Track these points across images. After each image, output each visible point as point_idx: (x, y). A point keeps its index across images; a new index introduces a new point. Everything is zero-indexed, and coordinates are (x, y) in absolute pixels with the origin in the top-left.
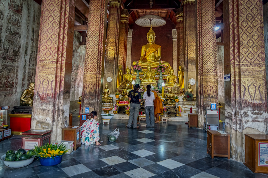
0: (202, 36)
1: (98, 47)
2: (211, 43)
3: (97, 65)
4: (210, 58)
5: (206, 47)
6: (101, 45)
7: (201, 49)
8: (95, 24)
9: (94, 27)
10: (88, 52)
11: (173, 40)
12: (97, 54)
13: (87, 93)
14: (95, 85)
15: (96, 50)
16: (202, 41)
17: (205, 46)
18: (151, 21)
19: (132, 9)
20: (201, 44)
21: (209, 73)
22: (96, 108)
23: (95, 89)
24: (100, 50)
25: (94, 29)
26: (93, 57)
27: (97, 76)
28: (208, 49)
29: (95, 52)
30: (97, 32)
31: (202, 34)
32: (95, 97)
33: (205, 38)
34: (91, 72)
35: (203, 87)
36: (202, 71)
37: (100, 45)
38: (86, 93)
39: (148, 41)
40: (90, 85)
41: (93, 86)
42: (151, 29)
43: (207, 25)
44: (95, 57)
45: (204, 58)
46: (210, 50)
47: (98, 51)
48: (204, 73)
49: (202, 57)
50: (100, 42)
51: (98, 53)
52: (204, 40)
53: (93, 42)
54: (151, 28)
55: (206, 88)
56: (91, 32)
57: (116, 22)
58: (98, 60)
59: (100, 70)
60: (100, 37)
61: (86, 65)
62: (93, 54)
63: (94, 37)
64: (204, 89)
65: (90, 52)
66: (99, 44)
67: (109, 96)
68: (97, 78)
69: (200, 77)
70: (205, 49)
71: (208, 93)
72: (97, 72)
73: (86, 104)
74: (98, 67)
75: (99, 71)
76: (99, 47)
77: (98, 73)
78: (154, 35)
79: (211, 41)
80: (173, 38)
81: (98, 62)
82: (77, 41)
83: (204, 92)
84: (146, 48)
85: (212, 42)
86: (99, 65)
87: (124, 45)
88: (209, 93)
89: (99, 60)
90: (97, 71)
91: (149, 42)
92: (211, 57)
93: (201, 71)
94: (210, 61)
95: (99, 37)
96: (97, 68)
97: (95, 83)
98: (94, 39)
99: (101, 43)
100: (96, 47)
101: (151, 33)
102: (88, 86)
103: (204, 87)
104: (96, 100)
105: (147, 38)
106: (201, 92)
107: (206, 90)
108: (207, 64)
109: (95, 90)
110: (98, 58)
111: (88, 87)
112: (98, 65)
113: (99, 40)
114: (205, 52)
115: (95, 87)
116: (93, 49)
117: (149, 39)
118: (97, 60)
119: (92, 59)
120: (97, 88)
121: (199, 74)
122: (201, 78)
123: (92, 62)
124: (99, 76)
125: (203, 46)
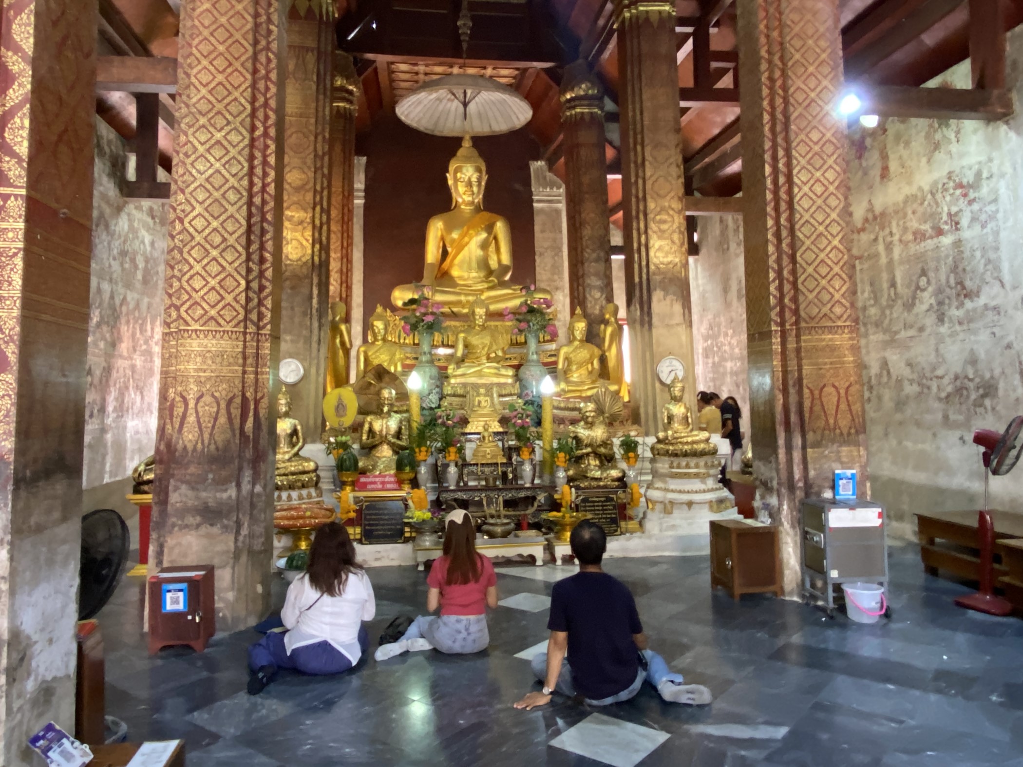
0: (786, 139)
1: (245, 182)
2: (830, 175)
3: (243, 283)
4: (829, 249)
5: (811, 194)
6: (265, 174)
7: (784, 206)
8: (221, 48)
9: (220, 63)
10: (188, 208)
11: (535, 205)
12: (244, 223)
13: (190, 447)
14: (238, 400)
15: (232, 196)
16: (788, 164)
17: (806, 189)
18: (465, 104)
19: (370, 56)
20: (782, 180)
21: (830, 324)
22: (245, 531)
23: (237, 422)
24: (257, 200)
25: (220, 78)
26: (217, 240)
27: (245, 347)
28: (819, 202)
29: (231, 210)
30: (236, 94)
31: (786, 129)
32: (240, 469)
33: (802, 149)
34: (212, 326)
35: (800, 393)
36: (795, 312)
37: (259, 171)
38: (180, 446)
39: (454, 195)
40: (207, 399)
41: (223, 405)
42: (467, 144)
43: (812, 83)
44: (231, 240)
45: (804, 248)
46: (828, 210)
47: (250, 203)
48: (803, 324)
49: (791, 245)
50: (258, 154)
51: (250, 215)
52: (800, 159)
53: (218, 152)
54: (467, 137)
55: (817, 393)
56: (204, 91)
57: (314, 87)
58: (248, 259)
59: (261, 316)
60: (258, 124)
61: (176, 284)
62: (215, 224)
63: (220, 121)
64: (807, 404)
65: (199, 209)
66: (252, 168)
67: (297, 454)
68: (245, 358)
69: (783, 343)
70: (806, 203)
71: (827, 421)
72: (246, 327)
73: (184, 512)
74: (251, 294)
75: (254, 316)
76: (251, 184)
77: (252, 329)
78: (478, 170)
79: (830, 162)
80: (535, 198)
81: (249, 270)
82: (109, 175)
83: (806, 415)
84: (449, 228)
85: (838, 168)
86: (255, 285)
87: (343, 218)
88: (831, 421)
89: (255, 257)
90: (246, 319)
91: (460, 200)
92: (836, 242)
93: (788, 314)
94: (829, 263)
95: (253, 128)
96: (243, 302)
97: (237, 391)
98: (219, 136)
99: (265, 163)
100: (232, 181)
101: (467, 159)
102: (192, 404)
103: (806, 391)
104: (246, 487)
105: (450, 182)
106: (794, 418)
107: (817, 408)
108: (817, 276)
109: (236, 427)
110: (249, 242)
111: (191, 410)
112: (248, 288)
113: (253, 140)
114: (807, 216)
115: (236, 412)
116: (217, 194)
117: (461, 188)
118: (244, 257)
119: (214, 253)
120: (251, 414)
121: (774, 328)
122: (791, 345)
123: (214, 268)
124: (258, 348)
125: (796, 190)
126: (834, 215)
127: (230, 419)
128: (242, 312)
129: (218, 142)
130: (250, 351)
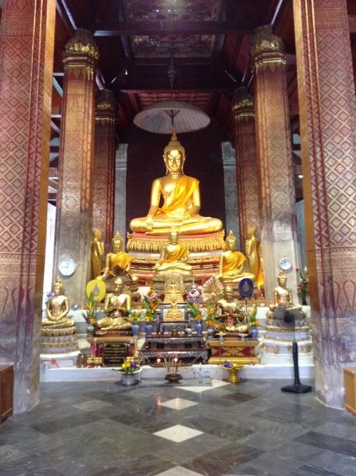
0: (320, 141)
1: (25, 177)
3: (22, 228)
4: (347, 203)
5: (335, 172)
7: (320, 179)
8: (14, 109)
9: (13, 117)
12: (23, 197)
14: (18, 290)
15: (17, 184)
16: (322, 156)
17: (332, 169)
18: (173, 117)
19: (124, 91)
20: (319, 164)
21: (348, 245)
23: (17, 301)
24: (31, 185)
25: (13, 124)
27: (22, 262)
28: (341, 176)
29: (17, 191)
30: (20, 132)
31: (320, 136)
32: (18, 327)
33: (330, 147)
34: (6, 251)
35: (332, 285)
36: (328, 239)
37: (32, 170)
39: (167, 167)
41: (10, 293)
42: (174, 138)
43: (335, 110)
44: (16, 207)
45: (332, 203)
47: (27, 187)
48: (332, 246)
49: (325, 201)
50: (32, 162)
51: (26, 193)
52: (329, 153)
53: (11, 162)
54: (174, 135)
55: (341, 286)
56: (4, 131)
57: (82, 115)
58: (26, 215)
59: (31, 245)
60: (32, 146)
63: (12, 146)
64: (336, 291)
66: (28, 169)
67: (65, 316)
68: (22, 267)
69: (322, 257)
70: (332, 177)
71: (348, 302)
72: (23, 251)
74: (26, 234)
75: (27, 246)
76: (28, 177)
77: (26, 252)
81: (25, 222)
83: (336, 298)
84: (163, 186)
86: (28, 229)
88: (351, 302)
89: (29, 215)
90: (23, 247)
91: (170, 170)
92: (351, 199)
93: (324, 240)
94: (348, 211)
95: (29, 148)
96: (22, 238)
97: (17, 285)
99: (35, 166)
100: (18, 176)
101: (175, 148)
103: (335, 285)
104: (22, 336)
105: (165, 160)
106: (328, 298)
107: (342, 294)
108: (340, 218)
109: (17, 304)
110: (26, 207)
112: (25, 230)
113: (29, 155)
114: (333, 185)
115: (17, 296)
116: (9, 183)
117: (170, 163)
118: (23, 215)
119: (8, 213)
120: (25, 297)
121: (317, 248)
122: (326, 258)
123: (7, 221)
124: (30, 262)
125: (326, 170)
126: (349, 184)
127: (13, 301)
128: (21, 244)
129: (11, 157)
130: (25, 264)
